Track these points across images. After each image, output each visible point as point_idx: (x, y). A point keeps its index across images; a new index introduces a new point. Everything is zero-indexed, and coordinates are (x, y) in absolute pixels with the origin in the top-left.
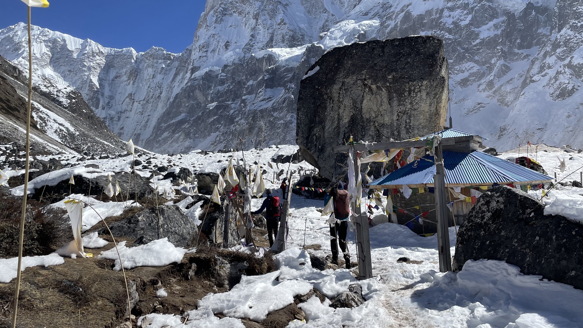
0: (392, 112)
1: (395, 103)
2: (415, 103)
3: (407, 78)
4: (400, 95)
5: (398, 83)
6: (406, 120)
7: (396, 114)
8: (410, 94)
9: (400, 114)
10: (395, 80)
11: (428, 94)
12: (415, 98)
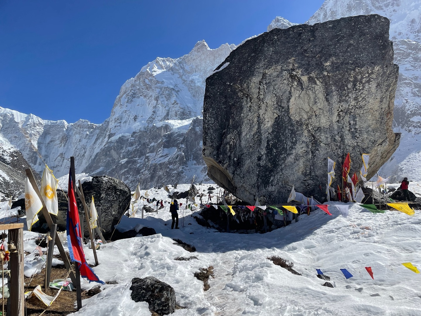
0: (330, 111)
1: (335, 98)
2: (361, 99)
3: (352, 64)
4: (341, 87)
5: (339, 70)
6: (349, 122)
7: (337, 114)
8: (355, 85)
9: (341, 113)
10: (335, 67)
11: (378, 85)
12: (362, 91)
